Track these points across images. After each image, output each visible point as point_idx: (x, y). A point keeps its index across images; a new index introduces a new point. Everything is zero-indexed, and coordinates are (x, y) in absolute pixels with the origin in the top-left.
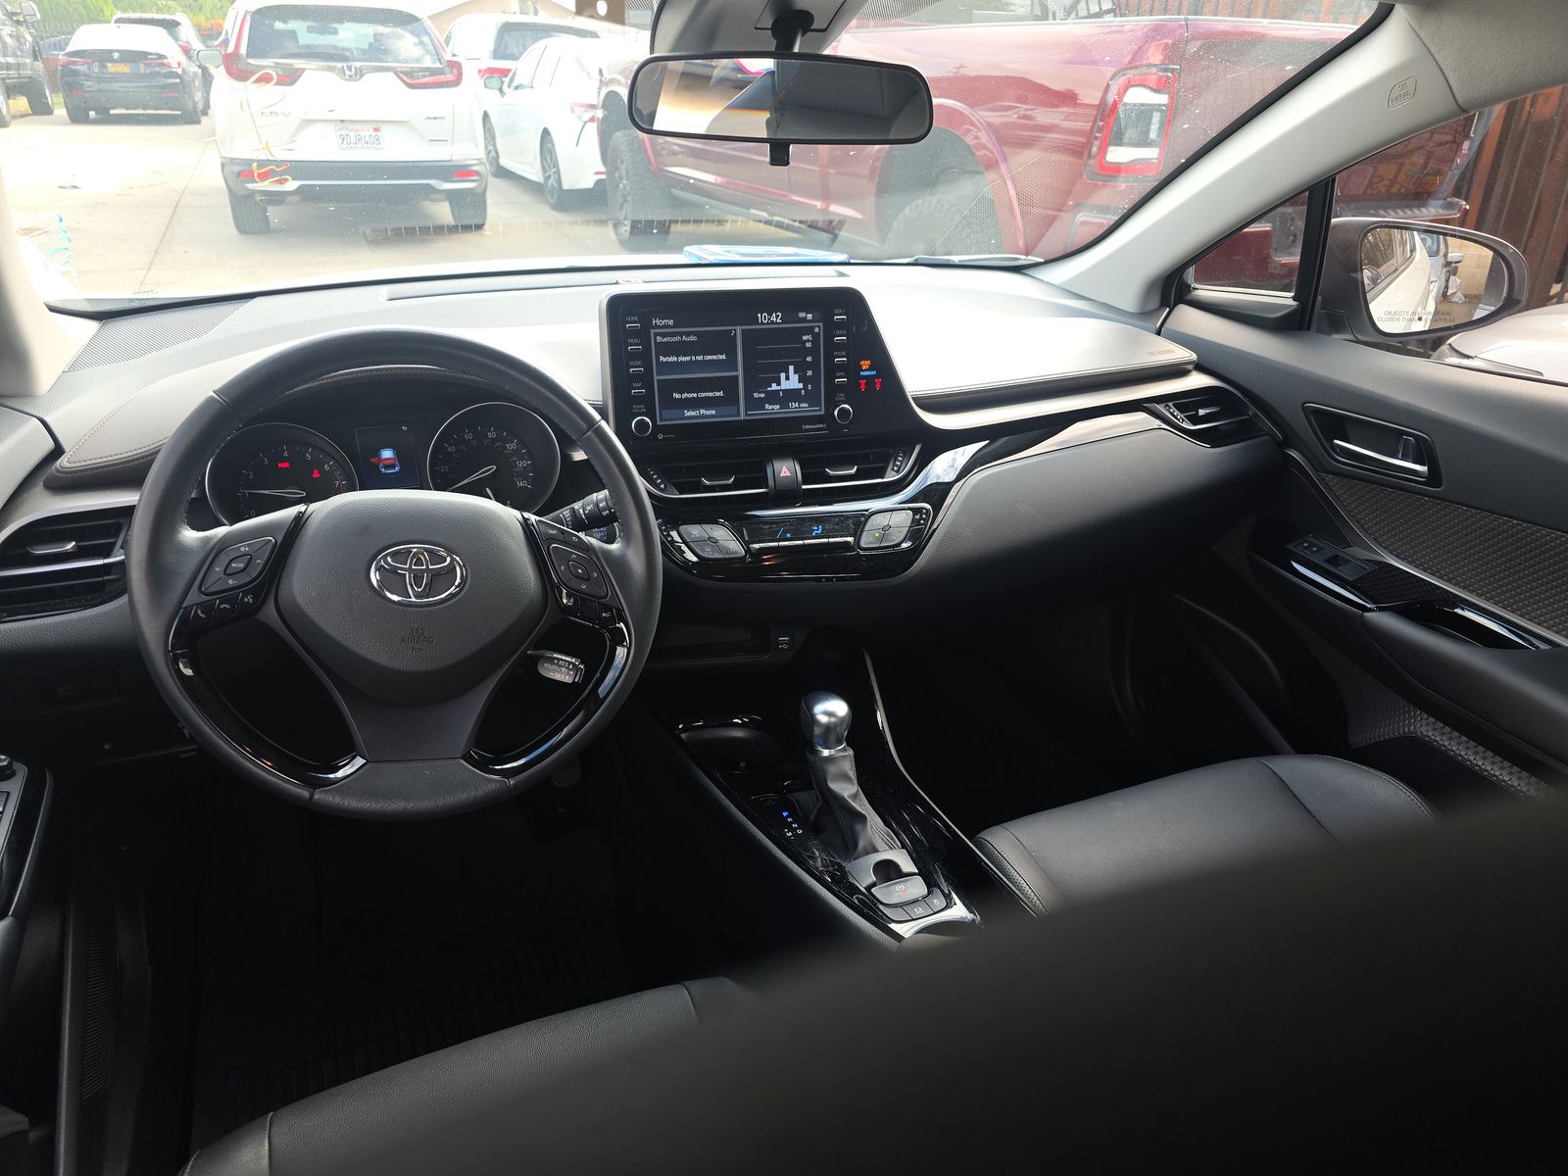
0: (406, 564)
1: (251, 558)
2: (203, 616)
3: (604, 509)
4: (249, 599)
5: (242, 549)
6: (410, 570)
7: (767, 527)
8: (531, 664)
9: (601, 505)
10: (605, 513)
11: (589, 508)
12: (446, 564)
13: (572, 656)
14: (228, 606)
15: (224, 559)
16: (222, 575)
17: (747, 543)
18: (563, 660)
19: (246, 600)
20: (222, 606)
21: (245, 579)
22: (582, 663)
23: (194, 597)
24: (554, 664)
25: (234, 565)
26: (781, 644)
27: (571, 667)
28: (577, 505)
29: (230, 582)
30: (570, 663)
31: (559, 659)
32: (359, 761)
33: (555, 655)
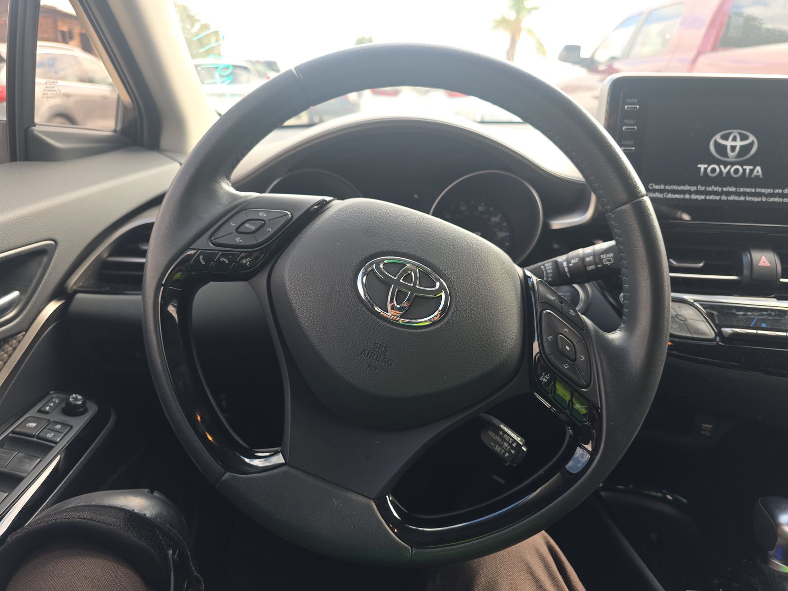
0: (395, 276)
1: (263, 225)
2: (203, 262)
3: (590, 264)
4: (246, 261)
5: (261, 214)
6: (397, 283)
7: (741, 313)
8: (478, 426)
9: (588, 259)
10: (590, 268)
11: (573, 261)
12: (434, 289)
13: (519, 433)
14: (227, 261)
15: (242, 217)
16: (234, 231)
17: (719, 327)
18: (508, 435)
19: (244, 261)
20: (222, 259)
21: (251, 241)
22: (525, 445)
23: (204, 243)
24: (498, 434)
25: (247, 225)
26: (705, 430)
27: (514, 445)
28: (561, 259)
29: (238, 239)
30: (514, 441)
31: (505, 432)
32: (279, 459)
33: (502, 426)
